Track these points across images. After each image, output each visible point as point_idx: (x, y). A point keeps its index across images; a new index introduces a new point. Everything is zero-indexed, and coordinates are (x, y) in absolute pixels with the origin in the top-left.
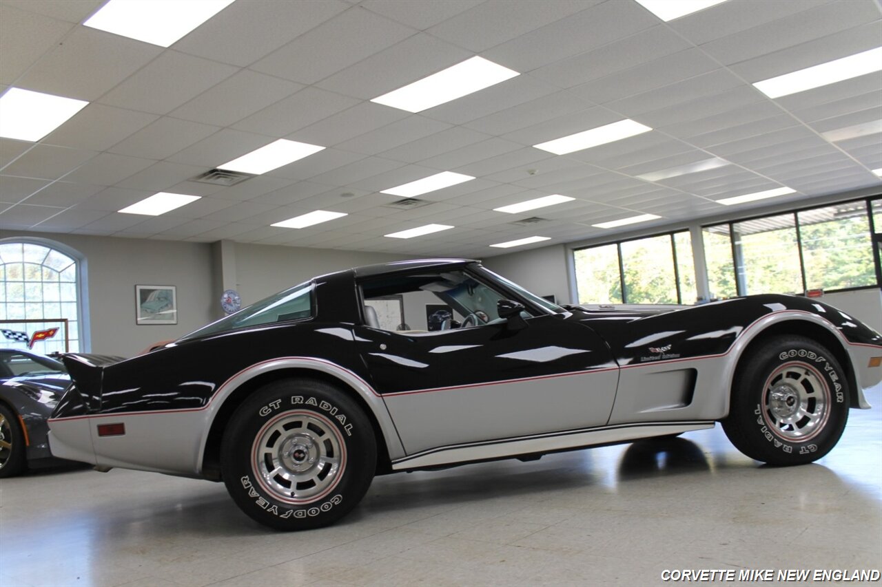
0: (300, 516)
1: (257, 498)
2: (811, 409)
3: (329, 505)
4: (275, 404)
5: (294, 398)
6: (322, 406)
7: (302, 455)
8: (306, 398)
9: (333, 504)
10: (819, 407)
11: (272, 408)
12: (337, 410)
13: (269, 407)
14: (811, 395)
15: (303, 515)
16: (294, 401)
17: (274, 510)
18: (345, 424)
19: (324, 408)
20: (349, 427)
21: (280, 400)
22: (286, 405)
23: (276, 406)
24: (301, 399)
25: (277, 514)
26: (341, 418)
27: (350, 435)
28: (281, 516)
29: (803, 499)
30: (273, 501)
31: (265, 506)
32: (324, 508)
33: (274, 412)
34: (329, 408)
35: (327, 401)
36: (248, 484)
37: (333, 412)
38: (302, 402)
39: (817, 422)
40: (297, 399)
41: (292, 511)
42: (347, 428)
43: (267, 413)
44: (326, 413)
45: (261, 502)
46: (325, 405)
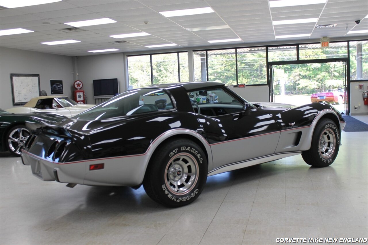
0: (184, 200)
1: (168, 194)
2: (329, 146)
3: (194, 194)
4: (175, 151)
5: (182, 148)
6: (192, 151)
7: (180, 173)
8: (187, 148)
9: (195, 193)
10: (331, 145)
11: (174, 153)
12: (197, 152)
13: (173, 152)
14: (329, 141)
15: (185, 200)
16: (182, 149)
17: (174, 199)
18: (200, 158)
19: (193, 152)
20: (201, 159)
21: (177, 149)
22: (179, 151)
23: (176, 152)
24: (185, 148)
25: (175, 200)
26: (199, 156)
27: (201, 163)
28: (177, 201)
29: (328, 177)
30: (173, 195)
31: (171, 197)
32: (192, 196)
33: (175, 154)
34: (195, 151)
35: (194, 149)
36: (165, 188)
37: (196, 153)
38: (185, 149)
39: (331, 150)
40: (183, 148)
41: (180, 198)
42: (201, 160)
43: (172, 155)
44: (193, 154)
45: (170, 196)
46: (193, 150)
